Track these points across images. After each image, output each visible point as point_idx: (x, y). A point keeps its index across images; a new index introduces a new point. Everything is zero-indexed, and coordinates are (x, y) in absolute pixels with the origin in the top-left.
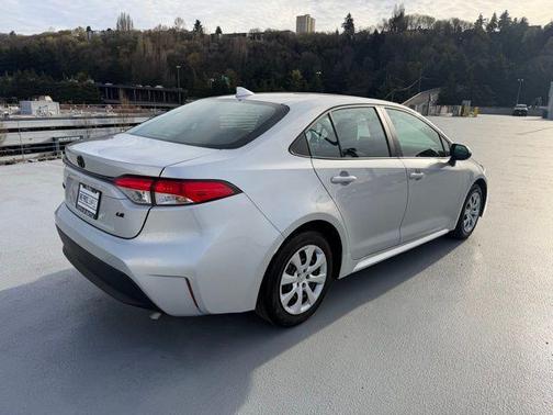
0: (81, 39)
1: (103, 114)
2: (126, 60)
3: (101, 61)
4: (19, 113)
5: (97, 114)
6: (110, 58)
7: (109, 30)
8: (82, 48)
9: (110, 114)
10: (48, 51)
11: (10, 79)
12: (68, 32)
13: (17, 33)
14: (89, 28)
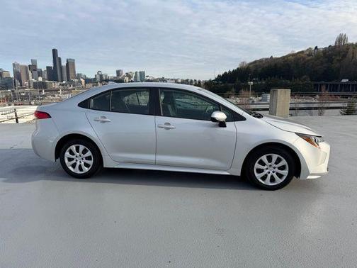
0: (309, 55)
1: (308, 101)
2: (338, 64)
3: (319, 67)
4: (261, 101)
5: (305, 101)
6: (325, 65)
7: (330, 46)
8: (308, 60)
9: (314, 101)
10: (288, 64)
11: (264, 83)
12: (302, 52)
13: (274, 57)
14: (316, 48)
